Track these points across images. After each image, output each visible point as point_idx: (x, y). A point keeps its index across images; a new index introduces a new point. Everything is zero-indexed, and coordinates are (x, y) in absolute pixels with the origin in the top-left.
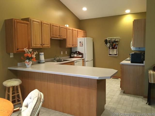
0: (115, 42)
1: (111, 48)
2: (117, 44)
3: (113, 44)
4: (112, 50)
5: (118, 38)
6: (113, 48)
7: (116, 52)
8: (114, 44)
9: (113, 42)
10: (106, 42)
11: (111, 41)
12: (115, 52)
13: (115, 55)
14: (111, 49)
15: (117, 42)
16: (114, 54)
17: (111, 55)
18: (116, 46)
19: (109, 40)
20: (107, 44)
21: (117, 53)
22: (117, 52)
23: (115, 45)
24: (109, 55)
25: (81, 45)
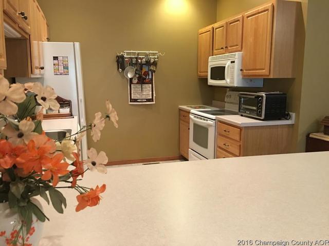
0: (148, 63)
1: (135, 81)
2: (154, 71)
3: (141, 69)
4: (139, 86)
5: (154, 54)
6: (142, 81)
7: (151, 93)
8: (145, 69)
9: (141, 65)
10: (121, 63)
11: (137, 61)
12: (147, 91)
13: (148, 100)
14: (137, 83)
15: (155, 64)
16: (144, 97)
17: (135, 100)
18: (150, 77)
19: (131, 58)
20: (123, 69)
21: (154, 95)
22: (154, 92)
23: (146, 74)
24: (130, 102)
25: (61, 68)
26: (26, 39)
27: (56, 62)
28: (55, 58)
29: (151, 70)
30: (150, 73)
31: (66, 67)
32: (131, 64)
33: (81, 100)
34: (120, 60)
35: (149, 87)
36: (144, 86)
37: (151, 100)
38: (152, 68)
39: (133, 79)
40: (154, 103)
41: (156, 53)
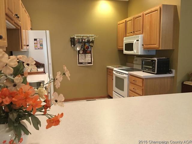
0: (89, 42)
1: (81, 52)
2: (92, 46)
3: (85, 45)
4: (84, 55)
5: (92, 36)
6: (85, 52)
7: (90, 59)
8: (87, 45)
9: (85, 43)
10: (73, 42)
11: (82, 40)
12: (88, 58)
13: (89, 63)
14: (83, 53)
15: (93, 42)
16: (86, 61)
17: (81, 63)
18: (90, 50)
19: (79, 39)
20: (74, 45)
21: (92, 60)
22: (92, 58)
23: (88, 48)
24: (79, 64)
25: (39, 45)
26: (18, 29)
27: (36, 42)
28: (35, 40)
29: (90, 46)
30: (90, 47)
31: (41, 45)
32: (79, 42)
33: (50, 64)
34: (73, 40)
35: (90, 56)
36: (87, 55)
37: (91, 63)
38: (91, 44)
39: (80, 51)
40: (92, 64)
41: (93, 36)
